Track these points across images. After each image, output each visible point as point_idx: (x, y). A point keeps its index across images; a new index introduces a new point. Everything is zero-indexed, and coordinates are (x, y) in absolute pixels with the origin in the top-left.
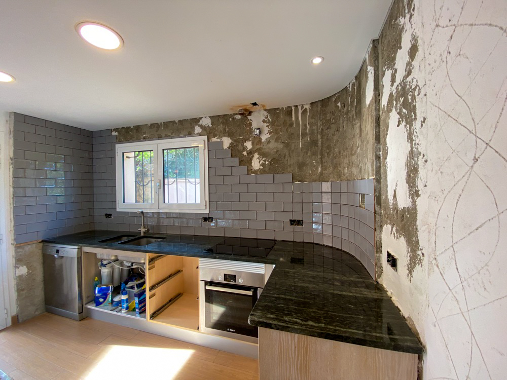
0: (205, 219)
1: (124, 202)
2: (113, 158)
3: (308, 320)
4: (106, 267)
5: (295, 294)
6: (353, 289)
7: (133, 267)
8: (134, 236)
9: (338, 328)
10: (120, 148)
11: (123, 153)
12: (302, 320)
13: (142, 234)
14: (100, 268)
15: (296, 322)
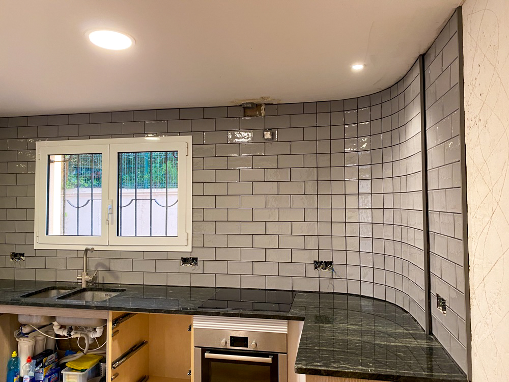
0: (185, 261)
1: (47, 234)
2: (31, 163)
3: (357, 366)
4: (28, 337)
5: (338, 346)
6: (401, 340)
7: (72, 337)
8: (69, 288)
9: (388, 370)
10: (43, 148)
11: (49, 156)
12: (351, 366)
13: (84, 286)
14: (17, 340)
15: (346, 367)
